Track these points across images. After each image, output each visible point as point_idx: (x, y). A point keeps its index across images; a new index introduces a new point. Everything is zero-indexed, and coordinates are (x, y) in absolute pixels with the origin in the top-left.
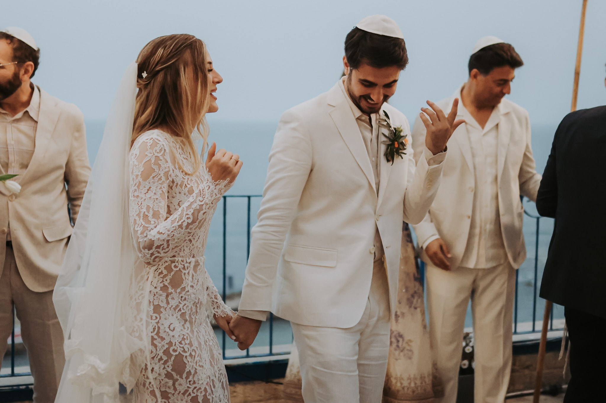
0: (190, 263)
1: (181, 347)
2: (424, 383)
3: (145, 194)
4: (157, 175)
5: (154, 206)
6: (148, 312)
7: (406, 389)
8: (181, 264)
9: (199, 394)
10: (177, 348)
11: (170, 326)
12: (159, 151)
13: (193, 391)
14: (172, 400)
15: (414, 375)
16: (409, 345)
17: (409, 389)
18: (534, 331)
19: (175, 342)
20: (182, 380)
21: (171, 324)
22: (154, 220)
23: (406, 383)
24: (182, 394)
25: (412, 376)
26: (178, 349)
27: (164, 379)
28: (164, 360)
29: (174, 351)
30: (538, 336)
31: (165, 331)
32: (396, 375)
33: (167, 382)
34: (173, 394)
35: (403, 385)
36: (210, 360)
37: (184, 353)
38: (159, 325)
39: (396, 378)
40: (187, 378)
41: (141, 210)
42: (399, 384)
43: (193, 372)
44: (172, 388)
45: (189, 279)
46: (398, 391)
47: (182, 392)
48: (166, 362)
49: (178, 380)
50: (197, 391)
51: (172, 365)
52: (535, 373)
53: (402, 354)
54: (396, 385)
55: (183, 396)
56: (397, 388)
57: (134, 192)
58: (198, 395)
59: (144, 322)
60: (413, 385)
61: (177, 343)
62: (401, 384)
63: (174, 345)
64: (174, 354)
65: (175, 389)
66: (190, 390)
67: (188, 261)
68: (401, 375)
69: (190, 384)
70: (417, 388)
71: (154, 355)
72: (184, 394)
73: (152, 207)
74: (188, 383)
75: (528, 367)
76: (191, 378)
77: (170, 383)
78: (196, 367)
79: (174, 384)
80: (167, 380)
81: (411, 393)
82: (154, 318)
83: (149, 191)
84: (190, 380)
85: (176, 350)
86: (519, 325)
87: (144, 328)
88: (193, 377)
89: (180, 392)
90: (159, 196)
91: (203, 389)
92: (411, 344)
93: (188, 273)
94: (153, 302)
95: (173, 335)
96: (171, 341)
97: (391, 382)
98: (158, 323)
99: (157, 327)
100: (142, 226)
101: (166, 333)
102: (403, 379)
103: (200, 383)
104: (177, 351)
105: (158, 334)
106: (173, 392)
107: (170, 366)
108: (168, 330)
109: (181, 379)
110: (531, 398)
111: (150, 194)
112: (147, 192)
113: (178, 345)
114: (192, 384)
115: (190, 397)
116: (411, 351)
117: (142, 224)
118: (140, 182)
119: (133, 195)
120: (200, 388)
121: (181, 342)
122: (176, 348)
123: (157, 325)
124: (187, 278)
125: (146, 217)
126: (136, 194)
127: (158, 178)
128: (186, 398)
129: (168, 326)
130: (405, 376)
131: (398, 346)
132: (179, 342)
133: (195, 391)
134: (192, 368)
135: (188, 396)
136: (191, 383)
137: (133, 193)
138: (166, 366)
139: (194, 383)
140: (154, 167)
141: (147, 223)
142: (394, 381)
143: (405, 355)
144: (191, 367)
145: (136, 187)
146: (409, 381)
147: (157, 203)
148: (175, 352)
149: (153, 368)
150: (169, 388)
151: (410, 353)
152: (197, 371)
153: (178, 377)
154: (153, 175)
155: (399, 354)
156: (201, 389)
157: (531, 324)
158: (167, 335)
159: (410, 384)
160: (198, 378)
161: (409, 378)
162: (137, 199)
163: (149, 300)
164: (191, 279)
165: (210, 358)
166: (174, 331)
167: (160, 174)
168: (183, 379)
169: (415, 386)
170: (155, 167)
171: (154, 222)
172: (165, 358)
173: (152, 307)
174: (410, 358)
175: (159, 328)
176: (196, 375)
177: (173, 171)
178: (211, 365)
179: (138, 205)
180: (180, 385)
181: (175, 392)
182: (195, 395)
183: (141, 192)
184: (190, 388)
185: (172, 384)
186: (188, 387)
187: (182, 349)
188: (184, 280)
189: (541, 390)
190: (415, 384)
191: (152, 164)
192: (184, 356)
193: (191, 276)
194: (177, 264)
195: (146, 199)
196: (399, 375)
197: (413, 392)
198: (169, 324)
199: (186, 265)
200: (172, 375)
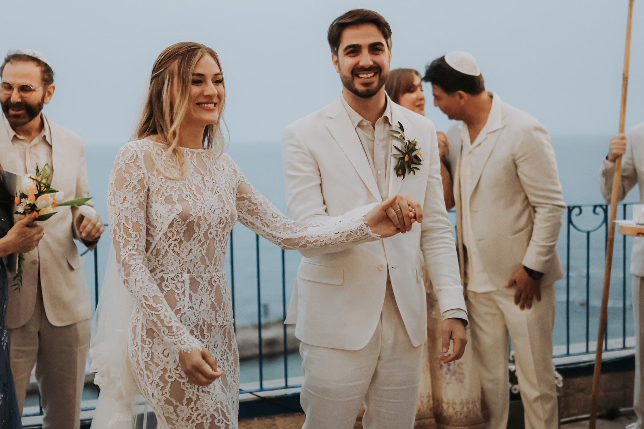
0: (183, 282)
1: (177, 374)
2: (475, 407)
3: (122, 204)
4: (130, 184)
5: (132, 217)
6: (142, 336)
7: (458, 414)
8: (172, 283)
9: (205, 421)
10: (173, 374)
11: (163, 351)
12: (131, 158)
13: (197, 418)
14: (177, 426)
15: (466, 400)
16: (460, 368)
17: (462, 414)
18: (587, 352)
19: (170, 369)
20: (182, 407)
21: (165, 350)
22: (134, 233)
23: (458, 408)
24: (186, 420)
25: (464, 401)
26: (173, 376)
27: (164, 405)
28: (161, 387)
29: (169, 377)
30: (592, 357)
31: (159, 357)
32: (448, 400)
33: (168, 409)
34: (177, 420)
35: (456, 410)
36: (222, 386)
37: (181, 379)
38: (153, 350)
39: (448, 403)
40: (188, 404)
41: (120, 221)
42: (451, 410)
43: (194, 398)
44: (175, 414)
45: (185, 300)
46: (451, 417)
47: (185, 418)
48: (163, 388)
49: (179, 406)
50: (202, 418)
51: (169, 392)
52: (591, 397)
53: (453, 377)
54: (448, 410)
55: (187, 423)
56: (449, 414)
57: (111, 200)
58: (203, 422)
59: (139, 346)
60: (465, 410)
61: (172, 369)
62: (454, 409)
63: (169, 371)
64: (170, 380)
65: (178, 415)
66: (194, 417)
67: (181, 280)
68: (453, 400)
69: (192, 411)
70: (470, 413)
71: (152, 381)
72: (188, 420)
73: (130, 218)
74: (190, 410)
75: (582, 390)
76: (192, 405)
77: (171, 409)
78: (198, 393)
79: (175, 411)
80: (167, 406)
81: (465, 419)
82: (147, 343)
83: (125, 201)
84: (191, 407)
85: (171, 377)
86: (571, 346)
87: (140, 354)
88: (195, 404)
89: (183, 419)
90: (137, 206)
91: (209, 416)
92: (462, 366)
93: (184, 293)
94: (146, 326)
95: (168, 361)
96: (166, 367)
97: (442, 407)
98: (151, 348)
99: (150, 352)
100: (124, 238)
101: (160, 359)
102: (455, 403)
103: (205, 408)
104: (173, 378)
105: (152, 359)
106: (176, 418)
107: (168, 392)
108: (162, 356)
109: (181, 405)
110: (587, 423)
111: (127, 204)
112: (123, 202)
113: (173, 371)
114: (195, 411)
115: (195, 424)
116: (462, 374)
117: (124, 237)
118: (114, 191)
119: (109, 204)
120: (205, 415)
121: (176, 368)
122: (171, 375)
123: (151, 350)
124: (182, 299)
125: (126, 229)
126: (113, 203)
127: (132, 187)
128: (191, 424)
129: (162, 352)
130: (458, 401)
131: (449, 370)
132: (174, 369)
133: (199, 418)
134: (193, 394)
135: (192, 422)
136: (194, 409)
137: (109, 202)
138: (164, 392)
139: (197, 409)
140: (125, 175)
141: (128, 236)
142: (445, 406)
143: (456, 379)
144: (191, 393)
145: (111, 196)
146: (461, 406)
147: (135, 214)
148: (171, 379)
149: (153, 394)
150: (171, 413)
151: (461, 376)
152: (200, 397)
153: (178, 404)
154: (126, 184)
155: (451, 378)
156: (207, 416)
157: (584, 344)
158: (162, 361)
159: (463, 408)
160: (202, 404)
161: (461, 403)
162: (114, 209)
163: (143, 323)
164: (188, 299)
165: (221, 384)
166: (168, 357)
167: (133, 183)
168: (183, 405)
169: (468, 411)
170: (127, 176)
171: (135, 235)
172: (162, 384)
173: (145, 331)
174: (461, 382)
175: (152, 353)
176: (198, 402)
177: (149, 178)
178: (223, 391)
179: (117, 215)
180: (182, 411)
181: (178, 418)
182: (199, 422)
183: (117, 202)
184: (193, 415)
185: (173, 410)
186: (191, 414)
187: (179, 376)
188: (178, 301)
189: (598, 414)
190: (468, 408)
191: (123, 173)
192: (180, 382)
193: (187, 296)
194: (168, 284)
195: (124, 210)
196: (451, 400)
197: (466, 417)
198: (163, 350)
199: (179, 285)
200: (171, 402)
